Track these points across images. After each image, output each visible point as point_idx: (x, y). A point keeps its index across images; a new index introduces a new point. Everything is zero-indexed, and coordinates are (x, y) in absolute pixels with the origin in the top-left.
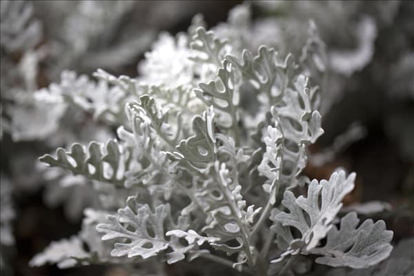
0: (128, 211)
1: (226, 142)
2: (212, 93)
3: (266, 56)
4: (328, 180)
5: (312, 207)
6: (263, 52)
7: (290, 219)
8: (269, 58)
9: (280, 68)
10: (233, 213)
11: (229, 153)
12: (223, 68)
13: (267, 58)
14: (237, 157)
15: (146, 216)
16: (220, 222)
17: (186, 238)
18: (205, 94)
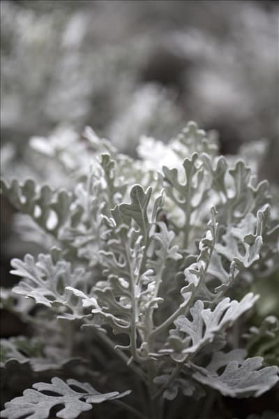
0: (48, 259)
1: (164, 232)
2: (172, 181)
3: (242, 171)
4: (239, 301)
5: (212, 320)
6: (239, 166)
7: (190, 327)
8: (244, 176)
9: (251, 190)
10: (131, 288)
11: (162, 241)
12: (190, 160)
13: (242, 174)
14: (169, 251)
15: (62, 271)
16: (113, 291)
17: (83, 300)
18: (166, 179)
